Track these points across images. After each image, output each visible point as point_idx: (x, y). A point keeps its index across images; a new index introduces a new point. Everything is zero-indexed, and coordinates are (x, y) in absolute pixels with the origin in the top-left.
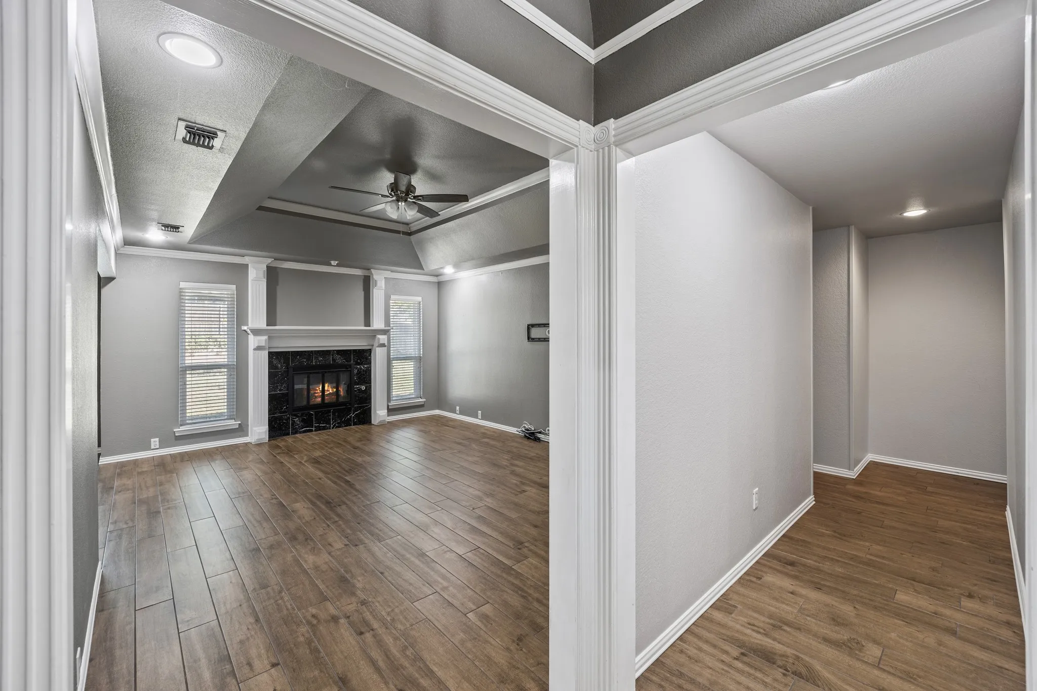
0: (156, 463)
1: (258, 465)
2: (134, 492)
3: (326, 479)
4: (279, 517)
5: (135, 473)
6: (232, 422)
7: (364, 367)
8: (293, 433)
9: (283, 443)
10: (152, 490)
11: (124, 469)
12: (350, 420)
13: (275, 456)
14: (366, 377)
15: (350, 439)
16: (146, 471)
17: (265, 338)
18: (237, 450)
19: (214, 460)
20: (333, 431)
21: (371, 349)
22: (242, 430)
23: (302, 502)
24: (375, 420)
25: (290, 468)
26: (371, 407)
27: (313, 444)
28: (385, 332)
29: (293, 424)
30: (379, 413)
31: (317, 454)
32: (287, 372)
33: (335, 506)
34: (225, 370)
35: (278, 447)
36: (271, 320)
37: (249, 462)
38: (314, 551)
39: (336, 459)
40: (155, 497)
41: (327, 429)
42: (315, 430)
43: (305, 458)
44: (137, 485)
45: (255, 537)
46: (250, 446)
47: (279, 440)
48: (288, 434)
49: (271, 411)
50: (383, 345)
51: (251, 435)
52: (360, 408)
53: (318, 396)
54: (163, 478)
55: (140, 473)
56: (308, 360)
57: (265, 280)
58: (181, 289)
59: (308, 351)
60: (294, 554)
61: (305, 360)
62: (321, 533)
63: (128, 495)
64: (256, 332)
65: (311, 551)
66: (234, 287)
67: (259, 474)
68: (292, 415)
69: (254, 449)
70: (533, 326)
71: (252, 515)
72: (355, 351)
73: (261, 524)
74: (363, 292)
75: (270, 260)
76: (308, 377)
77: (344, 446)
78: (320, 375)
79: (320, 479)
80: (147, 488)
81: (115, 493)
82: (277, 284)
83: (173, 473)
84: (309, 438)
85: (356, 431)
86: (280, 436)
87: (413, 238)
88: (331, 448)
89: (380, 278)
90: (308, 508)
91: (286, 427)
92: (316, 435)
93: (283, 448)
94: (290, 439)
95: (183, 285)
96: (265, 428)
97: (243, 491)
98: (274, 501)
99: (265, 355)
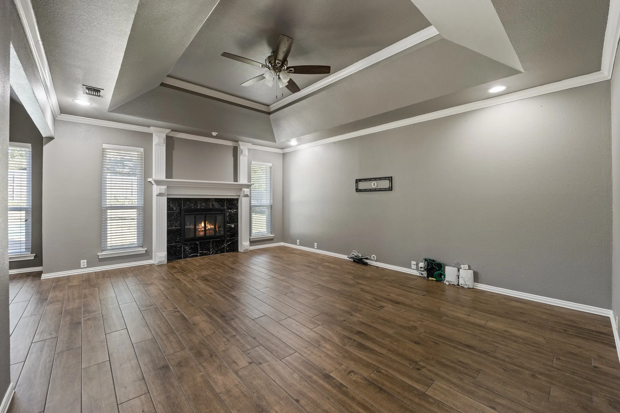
0: (84, 279)
1: (161, 282)
2: (63, 303)
3: (216, 295)
4: (183, 331)
5: (66, 287)
6: (141, 249)
7: (233, 211)
8: (184, 258)
9: (178, 265)
10: (77, 301)
11: (59, 283)
12: (223, 248)
13: (173, 275)
14: (234, 219)
15: (226, 262)
16: (75, 285)
17: (164, 187)
18: (145, 269)
19: (127, 277)
20: (213, 256)
21: (238, 199)
22: (148, 255)
23: (201, 316)
24: (241, 249)
25: (186, 285)
26: (238, 239)
27: (200, 265)
28: (248, 186)
29: (184, 251)
30: (244, 244)
31: (204, 273)
32: (180, 213)
33: (229, 320)
34: (136, 210)
35: (174, 267)
36: (169, 174)
37: (154, 279)
38: (221, 370)
39: (219, 277)
40: (79, 308)
41: (208, 255)
42: (200, 256)
43: (196, 276)
44: (66, 297)
45: (164, 352)
46: (154, 266)
47: (174, 262)
48: (181, 258)
49: (169, 241)
50: (246, 196)
51: (155, 258)
52: (230, 240)
53: (200, 231)
54: (87, 291)
55: (70, 287)
56: (195, 205)
57: (165, 145)
58: (103, 149)
59: (195, 199)
60: (202, 373)
61: (193, 205)
62: (224, 349)
63: (58, 306)
64: (158, 183)
65: (218, 370)
66: (142, 150)
67: (163, 289)
68: (183, 244)
69: (157, 269)
70: (360, 180)
71: (160, 327)
72: (227, 199)
73: (168, 338)
74: (233, 158)
75: (168, 131)
76: (195, 217)
77: (224, 267)
78: (204, 216)
79: (211, 294)
80: (74, 299)
81: (48, 304)
82: (173, 149)
83: (95, 287)
84: (196, 261)
85: (229, 256)
86: (175, 259)
87: (271, 116)
88: (214, 269)
89: (245, 148)
90: (206, 321)
91: (179, 253)
92: (201, 259)
93: (178, 269)
94: (182, 262)
95: (105, 146)
96: (165, 253)
97: (151, 304)
98: (177, 314)
99: (164, 200)
